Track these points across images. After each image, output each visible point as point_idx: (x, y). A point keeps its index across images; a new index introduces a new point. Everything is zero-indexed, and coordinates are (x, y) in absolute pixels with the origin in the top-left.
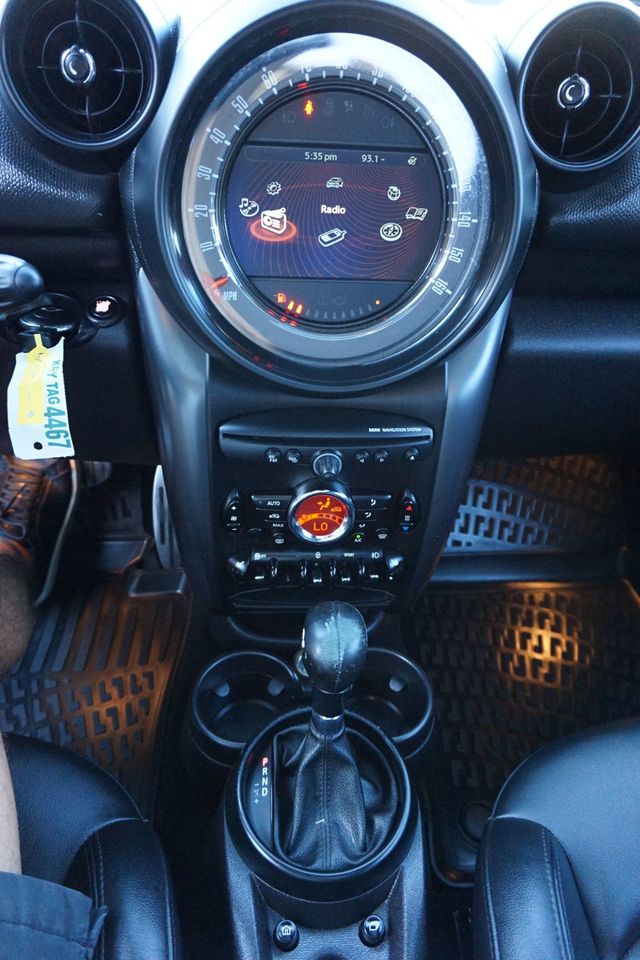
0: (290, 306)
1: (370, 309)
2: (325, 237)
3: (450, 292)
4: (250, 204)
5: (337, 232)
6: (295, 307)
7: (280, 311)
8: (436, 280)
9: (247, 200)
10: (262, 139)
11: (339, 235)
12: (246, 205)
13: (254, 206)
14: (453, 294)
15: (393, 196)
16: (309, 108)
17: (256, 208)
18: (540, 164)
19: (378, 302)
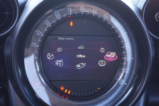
0: (66, 91)
1: (96, 91)
2: (79, 66)
3: (126, 84)
4: (51, 55)
5: (83, 64)
6: (68, 91)
7: (62, 94)
8: (120, 80)
9: (50, 54)
10: (55, 34)
11: (83, 65)
12: (49, 55)
13: (52, 56)
14: (127, 84)
15: (102, 51)
16: (71, 24)
17: (53, 56)
18: (154, 39)
19: (99, 88)
